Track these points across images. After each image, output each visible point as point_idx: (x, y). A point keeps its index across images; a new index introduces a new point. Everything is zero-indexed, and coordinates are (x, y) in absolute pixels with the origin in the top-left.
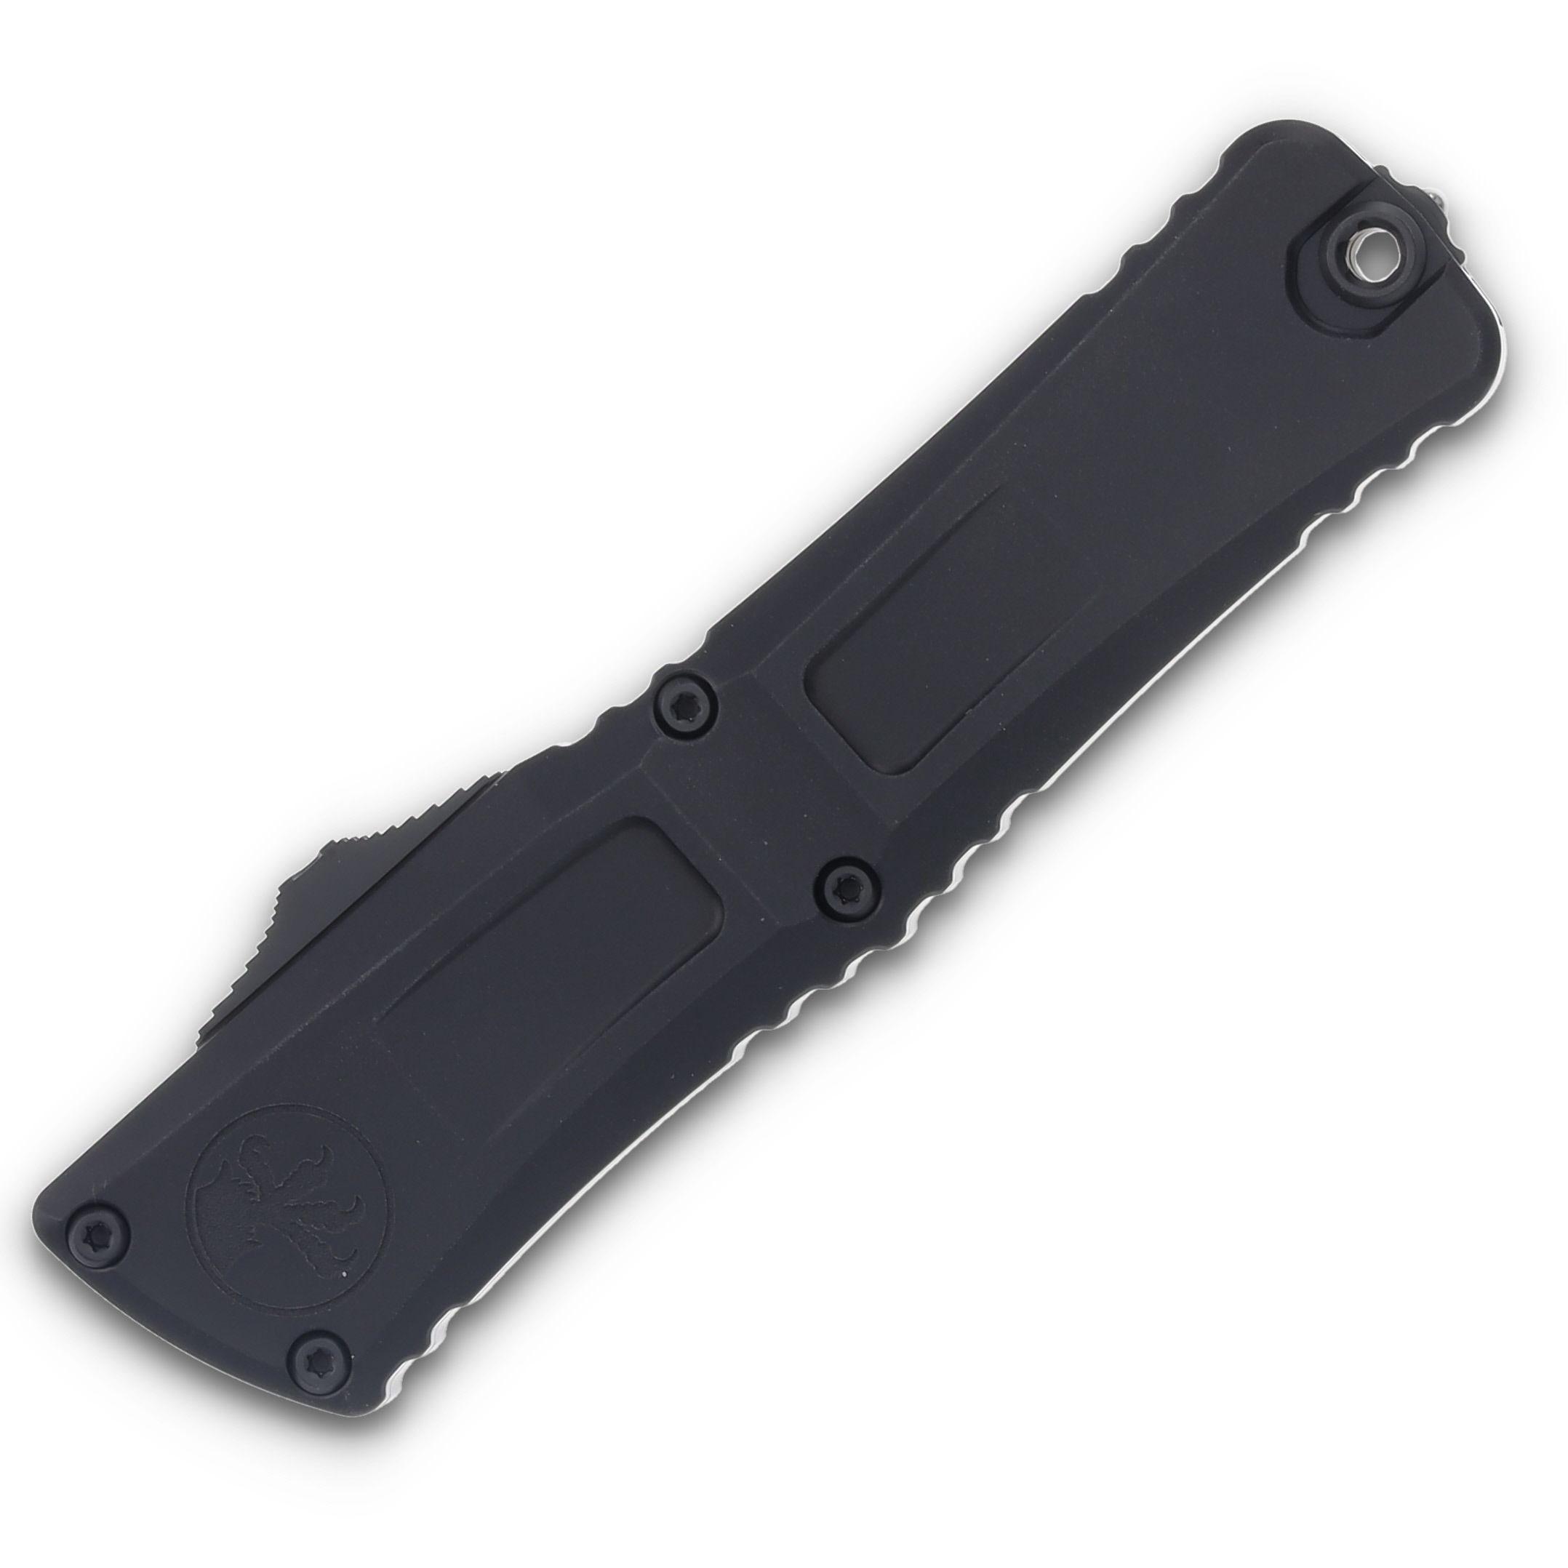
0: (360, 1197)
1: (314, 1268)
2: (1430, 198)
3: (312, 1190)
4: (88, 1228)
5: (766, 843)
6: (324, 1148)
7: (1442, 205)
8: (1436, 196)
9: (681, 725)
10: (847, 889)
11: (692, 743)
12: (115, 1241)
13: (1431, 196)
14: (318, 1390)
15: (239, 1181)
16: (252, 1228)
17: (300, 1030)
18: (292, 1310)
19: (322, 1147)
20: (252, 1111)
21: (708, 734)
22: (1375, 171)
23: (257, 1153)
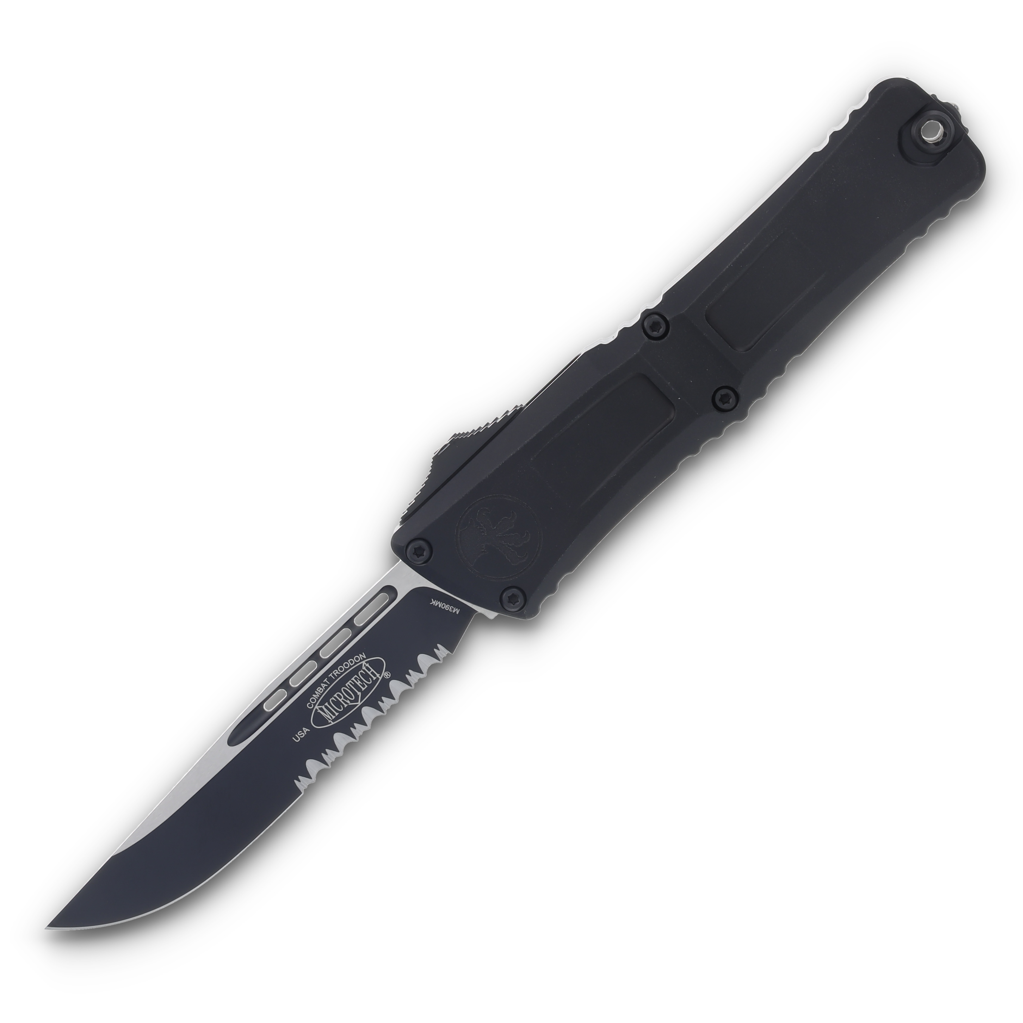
0: (528, 532)
1: (510, 561)
2: (953, 106)
3: (508, 529)
4: (415, 549)
5: (691, 381)
6: (512, 512)
7: (958, 108)
8: (955, 105)
9: (655, 334)
10: (725, 399)
11: (659, 342)
12: (426, 553)
13: (953, 105)
14: (513, 610)
15: (477, 527)
16: (483, 546)
17: (500, 465)
18: (501, 578)
19: (511, 511)
20: (482, 498)
21: (666, 338)
22: (931, 96)
23: (484, 515)
